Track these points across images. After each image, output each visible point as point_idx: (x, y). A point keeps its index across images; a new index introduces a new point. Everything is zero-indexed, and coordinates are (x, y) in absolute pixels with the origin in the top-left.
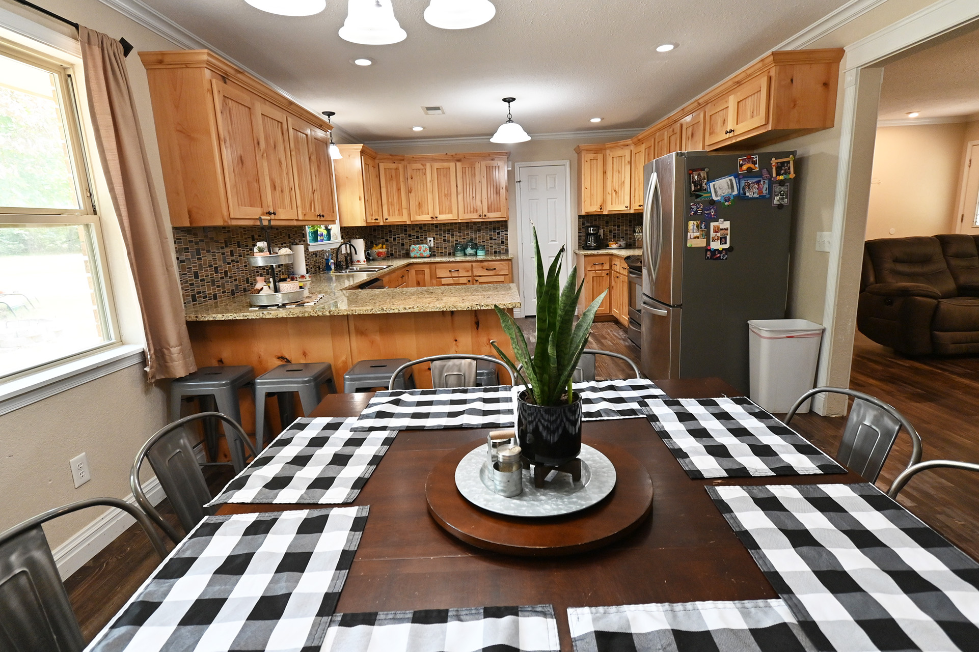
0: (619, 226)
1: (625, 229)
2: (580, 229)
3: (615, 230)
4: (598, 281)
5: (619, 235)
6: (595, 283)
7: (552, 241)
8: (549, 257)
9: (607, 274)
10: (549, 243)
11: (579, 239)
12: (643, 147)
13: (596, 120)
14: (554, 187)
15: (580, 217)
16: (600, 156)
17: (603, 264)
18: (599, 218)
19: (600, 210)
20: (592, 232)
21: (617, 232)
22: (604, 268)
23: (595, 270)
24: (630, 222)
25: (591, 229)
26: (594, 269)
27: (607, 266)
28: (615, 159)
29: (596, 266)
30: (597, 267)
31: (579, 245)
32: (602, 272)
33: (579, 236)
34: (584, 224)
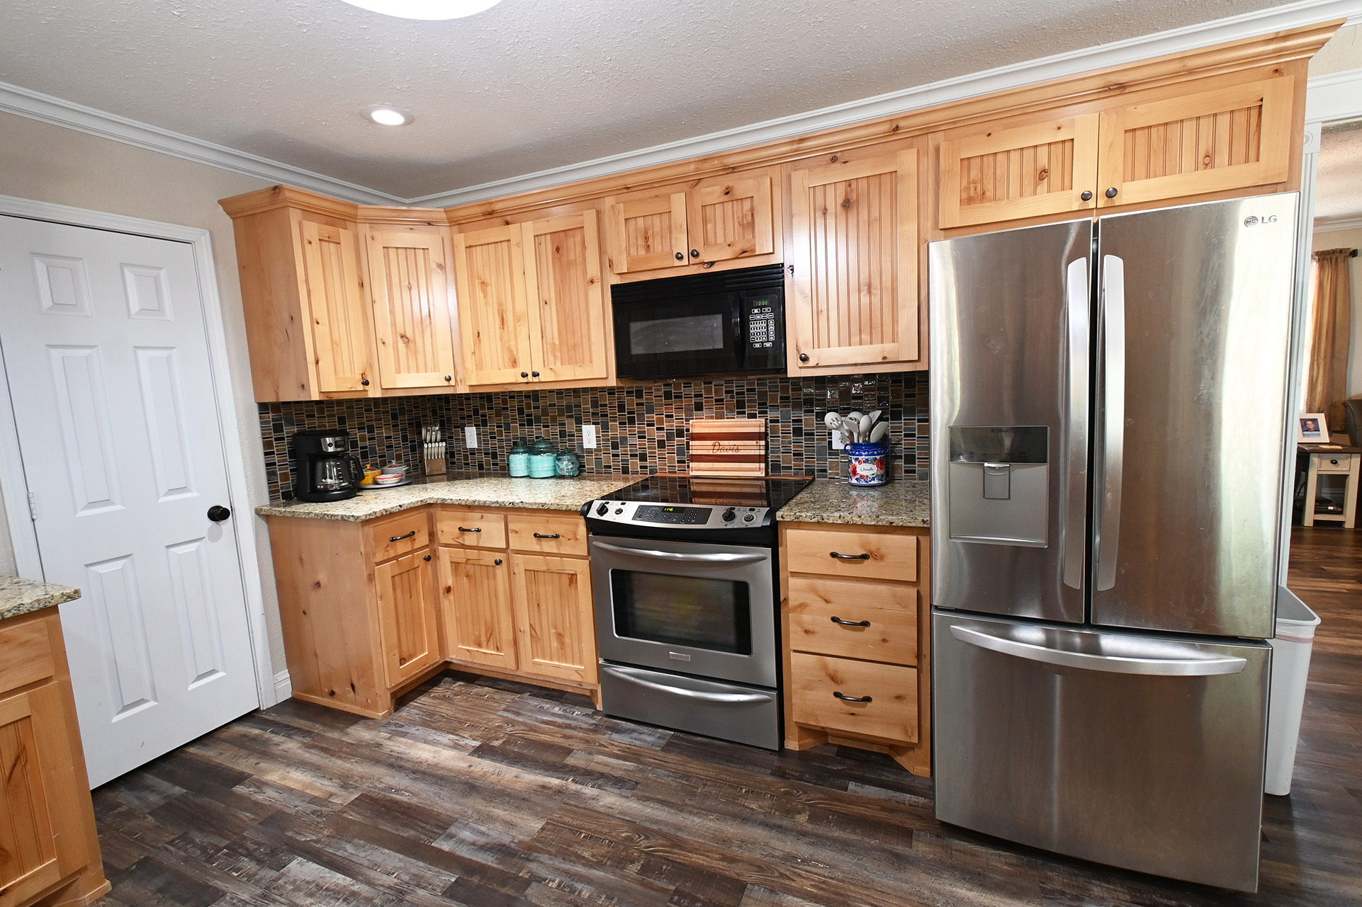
0: (371, 430)
1: (384, 435)
2: (267, 444)
3: (363, 439)
4: (406, 586)
5: (373, 451)
6: (399, 591)
7: (172, 491)
8: (168, 547)
9: (428, 559)
10: (162, 500)
11: (271, 475)
12: (527, 230)
13: (387, 117)
14: (160, 310)
15: (263, 407)
16: (345, 235)
17: (414, 533)
18: (321, 411)
19: (361, 387)
20: (331, 449)
21: (367, 443)
22: (417, 545)
23: (396, 558)
24: (394, 417)
25: (329, 440)
26: (392, 554)
27: (422, 539)
28: (392, 252)
29: (398, 543)
30: (402, 547)
31: (270, 492)
32: (413, 559)
33: (267, 465)
34: (278, 428)
